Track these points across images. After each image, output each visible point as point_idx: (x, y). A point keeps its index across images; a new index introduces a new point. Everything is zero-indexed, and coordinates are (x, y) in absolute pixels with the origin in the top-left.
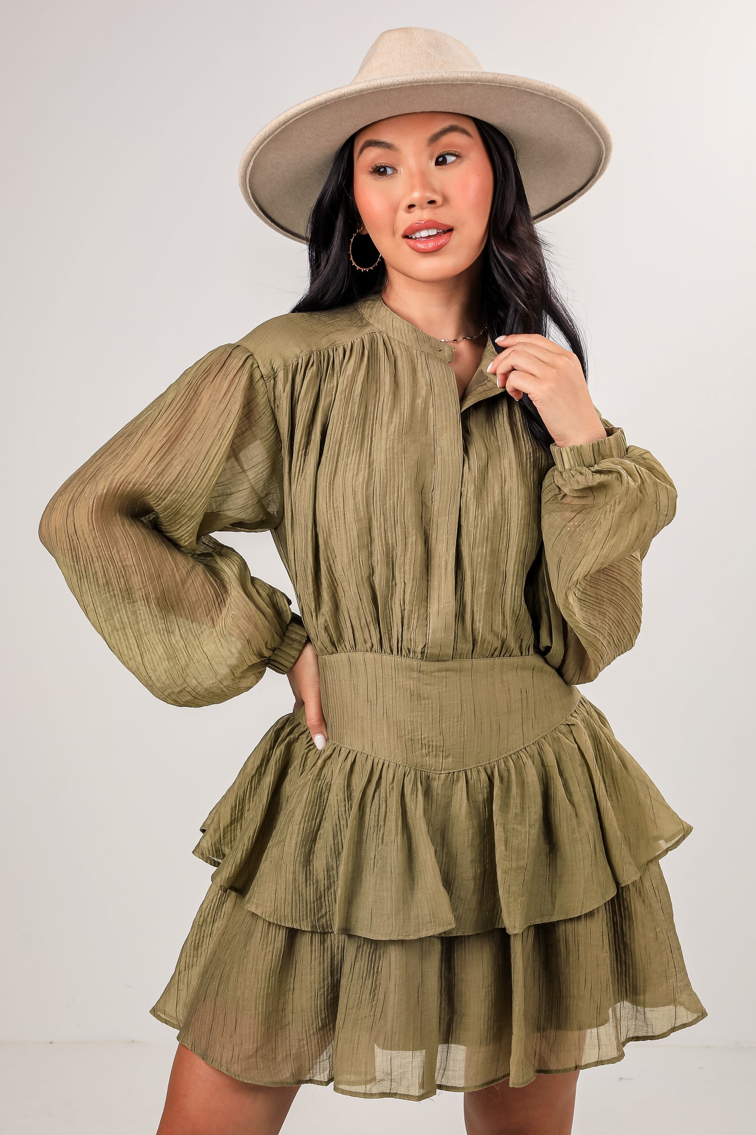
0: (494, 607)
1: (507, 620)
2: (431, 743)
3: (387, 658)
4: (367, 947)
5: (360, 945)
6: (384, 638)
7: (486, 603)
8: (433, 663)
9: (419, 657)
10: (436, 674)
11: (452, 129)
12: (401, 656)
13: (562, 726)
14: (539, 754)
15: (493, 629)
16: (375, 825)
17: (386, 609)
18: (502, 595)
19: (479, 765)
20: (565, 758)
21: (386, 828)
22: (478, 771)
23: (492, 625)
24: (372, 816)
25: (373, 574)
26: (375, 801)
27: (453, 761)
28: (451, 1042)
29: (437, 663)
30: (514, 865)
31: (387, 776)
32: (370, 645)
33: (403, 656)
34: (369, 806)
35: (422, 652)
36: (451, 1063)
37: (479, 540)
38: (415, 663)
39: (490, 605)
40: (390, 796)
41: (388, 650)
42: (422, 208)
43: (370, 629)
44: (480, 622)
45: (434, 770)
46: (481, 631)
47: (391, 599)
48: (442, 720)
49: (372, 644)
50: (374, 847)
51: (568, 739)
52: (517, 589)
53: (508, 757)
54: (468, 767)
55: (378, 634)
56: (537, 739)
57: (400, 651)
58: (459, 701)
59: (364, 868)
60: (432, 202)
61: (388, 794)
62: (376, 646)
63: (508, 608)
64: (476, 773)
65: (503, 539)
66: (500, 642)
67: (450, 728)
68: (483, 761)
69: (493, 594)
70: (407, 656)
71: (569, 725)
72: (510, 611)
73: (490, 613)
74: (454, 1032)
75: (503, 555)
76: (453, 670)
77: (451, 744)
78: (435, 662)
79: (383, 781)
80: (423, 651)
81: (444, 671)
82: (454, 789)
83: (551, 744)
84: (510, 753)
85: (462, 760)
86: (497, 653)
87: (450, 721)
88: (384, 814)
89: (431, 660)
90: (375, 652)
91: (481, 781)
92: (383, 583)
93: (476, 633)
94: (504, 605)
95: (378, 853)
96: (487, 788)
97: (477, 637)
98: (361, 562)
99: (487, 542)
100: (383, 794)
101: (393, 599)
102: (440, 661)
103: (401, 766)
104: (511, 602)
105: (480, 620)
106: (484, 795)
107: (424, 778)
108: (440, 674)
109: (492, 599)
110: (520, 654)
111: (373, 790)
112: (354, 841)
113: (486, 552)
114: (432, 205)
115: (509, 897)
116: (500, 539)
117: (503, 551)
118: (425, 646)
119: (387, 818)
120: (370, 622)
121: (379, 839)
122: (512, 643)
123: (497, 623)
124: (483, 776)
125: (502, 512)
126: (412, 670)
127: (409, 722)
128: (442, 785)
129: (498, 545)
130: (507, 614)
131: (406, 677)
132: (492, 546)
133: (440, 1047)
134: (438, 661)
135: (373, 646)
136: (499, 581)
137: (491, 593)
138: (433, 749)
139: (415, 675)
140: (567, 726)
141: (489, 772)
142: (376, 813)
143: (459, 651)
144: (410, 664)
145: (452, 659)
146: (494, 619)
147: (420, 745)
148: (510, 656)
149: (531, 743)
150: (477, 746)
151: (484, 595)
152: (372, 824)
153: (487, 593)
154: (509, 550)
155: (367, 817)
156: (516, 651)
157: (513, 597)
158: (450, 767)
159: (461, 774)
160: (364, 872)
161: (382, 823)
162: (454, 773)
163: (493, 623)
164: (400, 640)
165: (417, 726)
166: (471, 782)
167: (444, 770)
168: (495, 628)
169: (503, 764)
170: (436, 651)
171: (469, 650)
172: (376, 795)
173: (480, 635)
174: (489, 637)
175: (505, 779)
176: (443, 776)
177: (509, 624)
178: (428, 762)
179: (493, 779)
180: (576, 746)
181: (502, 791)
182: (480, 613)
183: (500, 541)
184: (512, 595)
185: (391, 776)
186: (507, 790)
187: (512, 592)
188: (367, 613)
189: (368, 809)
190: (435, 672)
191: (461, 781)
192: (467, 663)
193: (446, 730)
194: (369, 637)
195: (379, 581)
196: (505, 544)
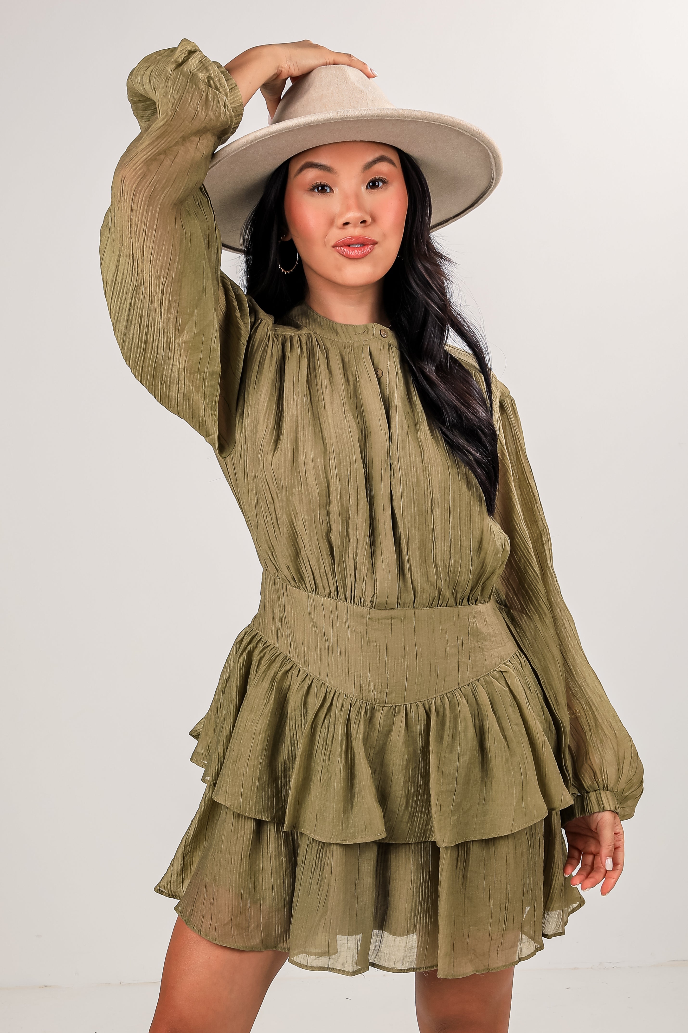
0: (427, 560)
1: (440, 572)
2: (377, 681)
3: (342, 605)
4: (316, 845)
5: (310, 843)
6: (339, 587)
7: (421, 556)
8: (380, 611)
9: (369, 606)
10: (383, 621)
11: (381, 159)
12: (354, 604)
13: (495, 672)
14: (473, 694)
15: (429, 579)
16: (323, 743)
17: (341, 562)
18: (433, 550)
19: (418, 701)
20: (497, 699)
21: (332, 747)
22: (417, 706)
23: (427, 575)
24: (322, 736)
25: (330, 531)
26: (325, 723)
27: (395, 696)
28: (385, 929)
29: (384, 612)
30: (444, 789)
31: (337, 704)
32: (329, 592)
33: (355, 604)
34: (319, 726)
35: (371, 602)
36: (383, 946)
37: (407, 502)
38: (365, 611)
39: (424, 558)
40: (338, 721)
41: (343, 598)
42: (355, 226)
43: (329, 579)
44: (417, 573)
45: (378, 703)
46: (419, 581)
47: (345, 553)
48: (388, 660)
49: (330, 591)
50: (322, 762)
51: (500, 683)
52: (445, 544)
53: (444, 695)
54: (409, 702)
55: (335, 583)
56: (471, 681)
57: (353, 599)
58: (403, 645)
59: (313, 778)
60: (364, 222)
61: (337, 719)
62: (334, 593)
63: (440, 561)
64: (416, 708)
65: (428, 502)
66: (437, 592)
67: (394, 668)
68: (422, 697)
69: (425, 549)
70: (359, 604)
71: (501, 672)
72: (441, 564)
73: (425, 566)
74: (387, 921)
75: (429, 515)
76: (397, 618)
77: (394, 682)
78: (382, 611)
79: (333, 708)
80: (372, 600)
81: (390, 619)
82: (396, 719)
83: (485, 686)
84: (446, 692)
85: (403, 696)
86: (435, 602)
87: (395, 662)
88: (332, 735)
89: (379, 608)
90: (332, 598)
91: (419, 715)
92: (339, 539)
93: (415, 584)
94: (435, 559)
95: (325, 767)
96: (424, 721)
97: (417, 588)
98: (321, 520)
99: (414, 503)
100: (332, 719)
101: (347, 553)
102: (387, 609)
103: (349, 697)
104: (441, 556)
105: (417, 571)
106: (421, 727)
107: (370, 709)
108: (386, 621)
109: (425, 554)
110: (455, 605)
111: (324, 715)
112: (306, 754)
113: (414, 513)
114: (363, 225)
115: (440, 815)
116: (425, 501)
117: (429, 511)
118: (374, 594)
119: (334, 739)
120: (328, 573)
121: (326, 756)
122: (447, 593)
123: (432, 574)
124: (422, 711)
125: (424, 477)
126: (362, 617)
127: (359, 661)
128: (385, 716)
129: (424, 507)
130: (439, 566)
131: (357, 622)
132: (418, 507)
133: (375, 932)
134: (385, 609)
135: (331, 592)
136: (429, 537)
137: (423, 548)
138: (379, 686)
139: (365, 621)
140: (500, 673)
141: (427, 707)
142: (326, 734)
143: (402, 601)
144: (360, 611)
145: (397, 607)
146: (428, 571)
147: (368, 682)
148: (446, 606)
149: (466, 684)
150: (418, 684)
151: (417, 550)
152: (321, 742)
153: (419, 548)
154: (434, 511)
155: (317, 736)
156: (452, 601)
157: (443, 551)
158: (393, 701)
159: (402, 707)
160: (312, 782)
161: (329, 743)
162: (396, 706)
163: (429, 574)
164: (353, 590)
165: (366, 664)
166: (410, 715)
167: (387, 704)
168: (431, 579)
169: (439, 701)
170: (384, 600)
171: (410, 600)
172: (327, 719)
173: (419, 585)
174: (427, 587)
175: (441, 714)
176: (386, 709)
177: (443, 575)
178: (373, 697)
179: (430, 713)
180: (507, 689)
181: (437, 724)
182: (416, 565)
183: (425, 503)
184: (441, 549)
185: (340, 705)
186: (442, 724)
187: (441, 547)
188: (326, 564)
189: (319, 729)
190: (382, 619)
191: (401, 713)
192: (410, 612)
193: (390, 670)
194: (327, 584)
195: (335, 537)
196: (430, 505)
